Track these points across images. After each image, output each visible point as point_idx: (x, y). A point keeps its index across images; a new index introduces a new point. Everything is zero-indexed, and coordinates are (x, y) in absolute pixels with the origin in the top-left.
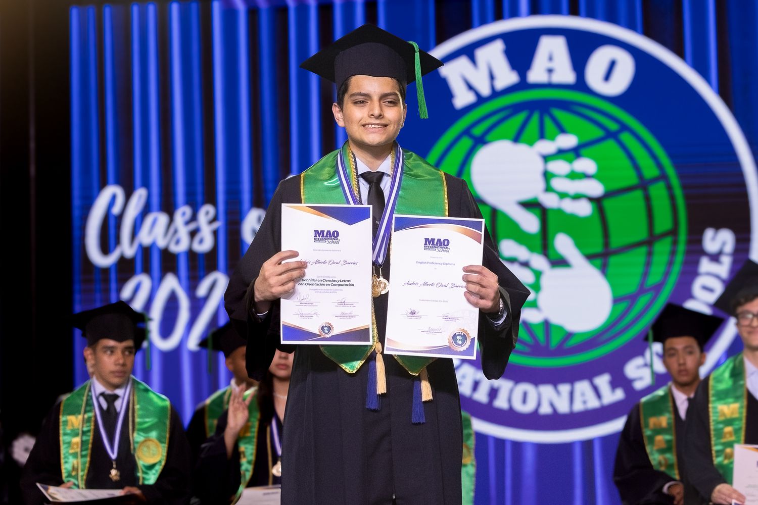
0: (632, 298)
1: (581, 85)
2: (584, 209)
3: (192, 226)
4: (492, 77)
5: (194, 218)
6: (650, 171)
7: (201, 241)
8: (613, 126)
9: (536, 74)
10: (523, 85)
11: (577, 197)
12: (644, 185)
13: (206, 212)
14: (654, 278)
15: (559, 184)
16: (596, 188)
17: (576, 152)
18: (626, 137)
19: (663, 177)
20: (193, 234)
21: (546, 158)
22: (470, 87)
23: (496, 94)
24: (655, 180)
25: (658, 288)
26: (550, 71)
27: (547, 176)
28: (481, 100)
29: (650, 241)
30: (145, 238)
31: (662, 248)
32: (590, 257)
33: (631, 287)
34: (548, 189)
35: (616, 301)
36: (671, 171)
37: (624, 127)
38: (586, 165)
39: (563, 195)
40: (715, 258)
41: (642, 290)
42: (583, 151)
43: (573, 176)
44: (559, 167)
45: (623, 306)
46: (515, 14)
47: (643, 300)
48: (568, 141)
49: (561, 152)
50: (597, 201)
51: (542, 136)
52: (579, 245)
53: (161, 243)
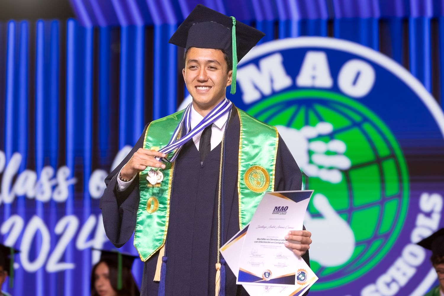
0: (369, 243)
1: (335, 88)
2: (336, 178)
3: (53, 182)
4: (272, 81)
5: (55, 176)
6: (384, 151)
7: (59, 193)
8: (358, 118)
9: (303, 80)
10: (294, 87)
11: (331, 168)
12: (379, 161)
13: (64, 172)
14: (385, 228)
15: (318, 159)
16: (345, 163)
17: (331, 136)
18: (367, 127)
19: (393, 156)
20: (54, 187)
21: (310, 140)
22: (256, 88)
23: (274, 93)
24: (386, 158)
25: (387, 236)
26: (314, 78)
27: (310, 153)
28: (263, 97)
29: (383, 201)
30: (20, 189)
31: (391, 207)
32: (340, 212)
33: (368, 234)
34: (311, 162)
35: (358, 244)
36: (399, 152)
37: (366, 119)
38: (338, 145)
39: (321, 167)
40: (428, 215)
41: (376, 237)
42: (337, 136)
43: (329, 153)
44: (319, 146)
45: (361, 248)
46: (288, 35)
47: (376, 244)
48: (326, 128)
49: (320, 137)
50: (346, 173)
51: (307, 123)
52: (332, 203)
53: (31, 194)
